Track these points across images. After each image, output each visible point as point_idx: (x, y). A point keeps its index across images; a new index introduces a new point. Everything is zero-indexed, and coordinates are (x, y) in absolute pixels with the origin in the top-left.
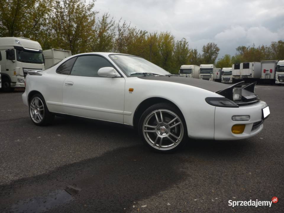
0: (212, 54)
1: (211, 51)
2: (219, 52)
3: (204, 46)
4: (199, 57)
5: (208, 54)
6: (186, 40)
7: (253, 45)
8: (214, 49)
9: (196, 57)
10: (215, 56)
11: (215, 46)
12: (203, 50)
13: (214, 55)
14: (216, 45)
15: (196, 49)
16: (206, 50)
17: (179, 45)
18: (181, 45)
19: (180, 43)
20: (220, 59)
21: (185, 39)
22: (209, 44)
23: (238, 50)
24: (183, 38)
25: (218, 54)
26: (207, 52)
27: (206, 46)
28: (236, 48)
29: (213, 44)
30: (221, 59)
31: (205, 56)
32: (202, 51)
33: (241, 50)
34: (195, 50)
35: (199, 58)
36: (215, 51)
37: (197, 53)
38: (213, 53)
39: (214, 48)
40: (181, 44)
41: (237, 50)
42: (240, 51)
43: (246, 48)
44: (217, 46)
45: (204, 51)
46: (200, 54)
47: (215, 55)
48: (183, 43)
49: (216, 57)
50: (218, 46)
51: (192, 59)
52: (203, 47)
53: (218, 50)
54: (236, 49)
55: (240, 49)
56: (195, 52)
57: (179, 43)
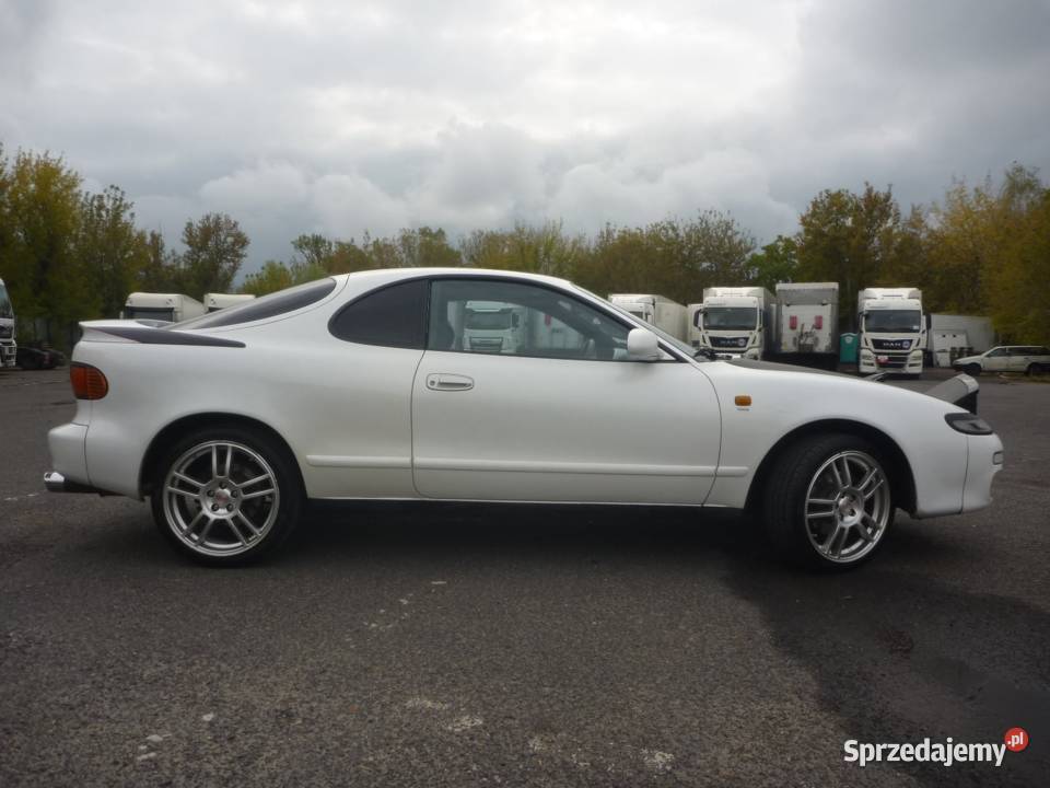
0: (221, 254)
1: (216, 244)
2: (247, 250)
3: (190, 225)
4: (169, 262)
5: (204, 256)
6: (123, 193)
7: (364, 235)
8: (230, 240)
9: (158, 263)
10: (232, 264)
11: (231, 229)
12: (186, 239)
13: (229, 261)
14: (235, 225)
15: (157, 232)
16: (198, 240)
17: (95, 212)
18: (104, 213)
19: (96, 203)
20: (252, 276)
21: (117, 189)
22: (208, 218)
23: (301, 247)
24: (112, 187)
25: (240, 256)
26: (203, 247)
27: (200, 225)
28: (293, 240)
29: (223, 219)
30: (257, 275)
31: (194, 263)
32: (183, 241)
33: (309, 248)
34: (153, 235)
35: (171, 267)
36: (233, 244)
37: (163, 245)
38: (226, 252)
39: (228, 235)
40: (101, 207)
41: (296, 247)
42: (307, 252)
43: (324, 242)
44: (239, 226)
45: (189, 243)
46: (173, 252)
47: (233, 261)
48: (109, 204)
49: (234, 269)
50: (243, 228)
51: (146, 270)
52: (185, 225)
53: (241, 241)
54: (293, 243)
55: (306, 244)
56: (152, 241)
57: (92, 204)
